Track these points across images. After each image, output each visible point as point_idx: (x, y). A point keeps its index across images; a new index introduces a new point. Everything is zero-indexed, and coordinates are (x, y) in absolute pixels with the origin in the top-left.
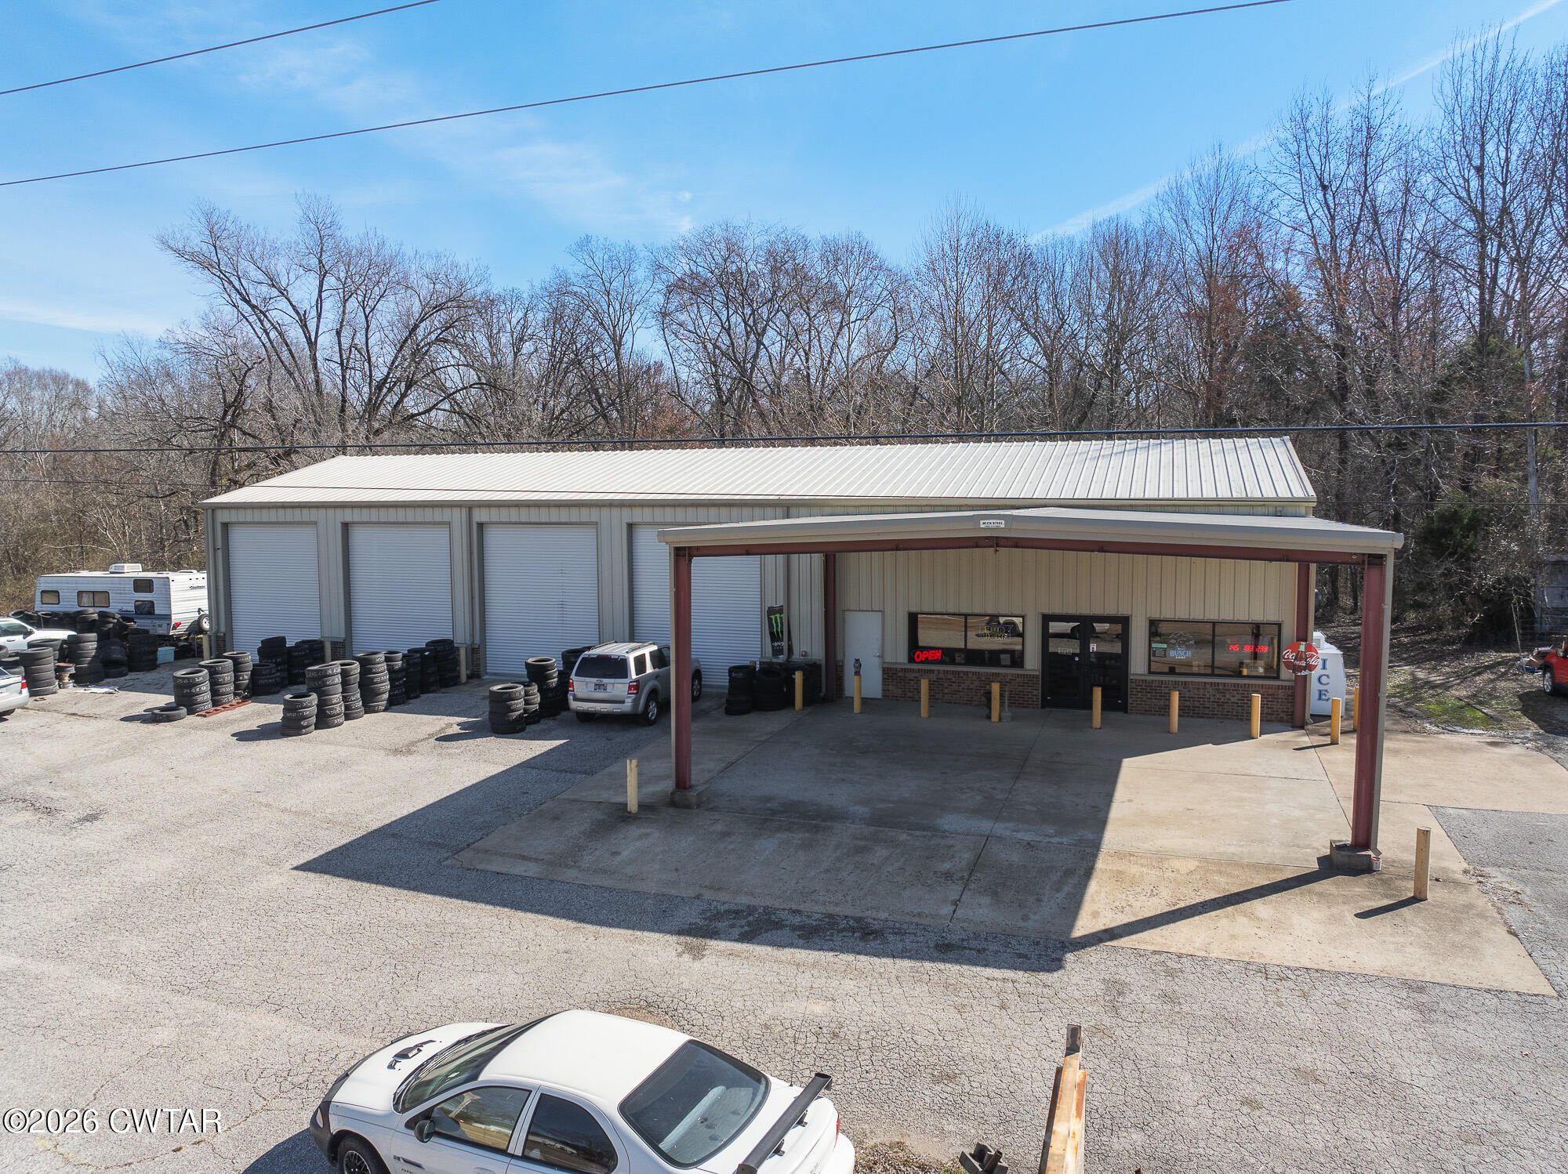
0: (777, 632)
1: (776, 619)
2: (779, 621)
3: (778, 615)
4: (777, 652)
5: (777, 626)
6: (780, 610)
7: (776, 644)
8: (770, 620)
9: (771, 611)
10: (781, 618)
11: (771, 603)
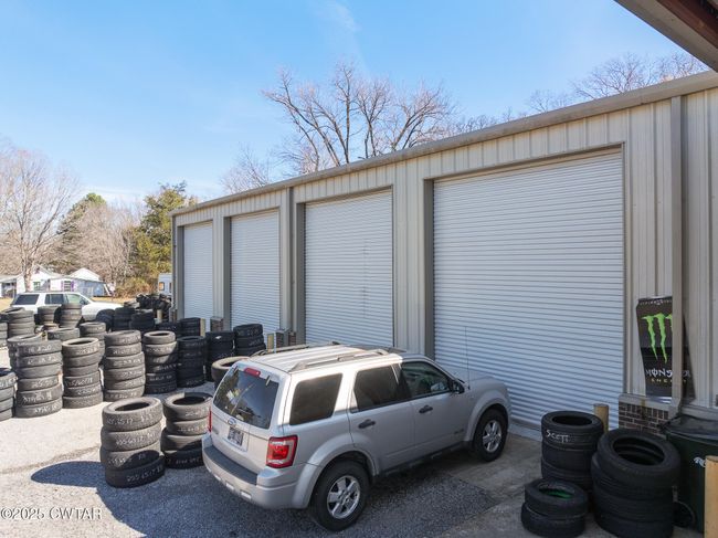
0: (659, 349)
1: (655, 322)
2: (662, 327)
3: (660, 317)
4: (658, 387)
5: (658, 337)
6: (665, 306)
7: (654, 372)
8: (643, 325)
9: (646, 307)
10: (667, 323)
11: (644, 290)
